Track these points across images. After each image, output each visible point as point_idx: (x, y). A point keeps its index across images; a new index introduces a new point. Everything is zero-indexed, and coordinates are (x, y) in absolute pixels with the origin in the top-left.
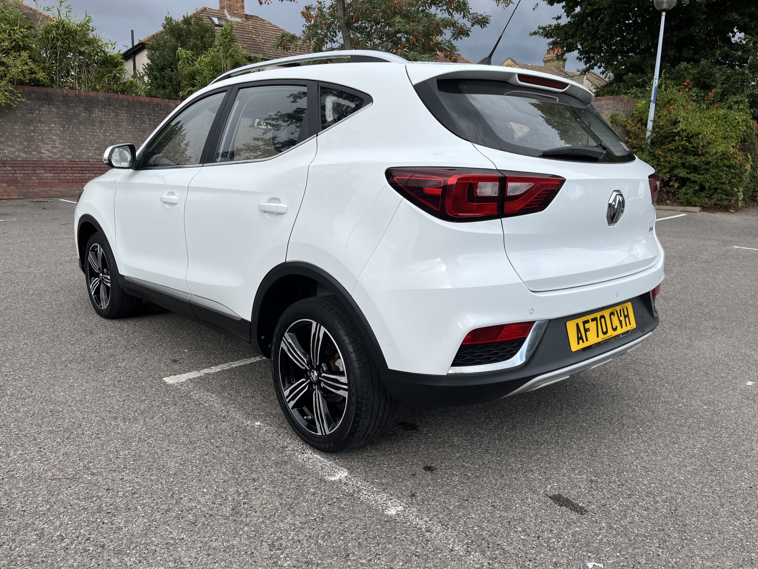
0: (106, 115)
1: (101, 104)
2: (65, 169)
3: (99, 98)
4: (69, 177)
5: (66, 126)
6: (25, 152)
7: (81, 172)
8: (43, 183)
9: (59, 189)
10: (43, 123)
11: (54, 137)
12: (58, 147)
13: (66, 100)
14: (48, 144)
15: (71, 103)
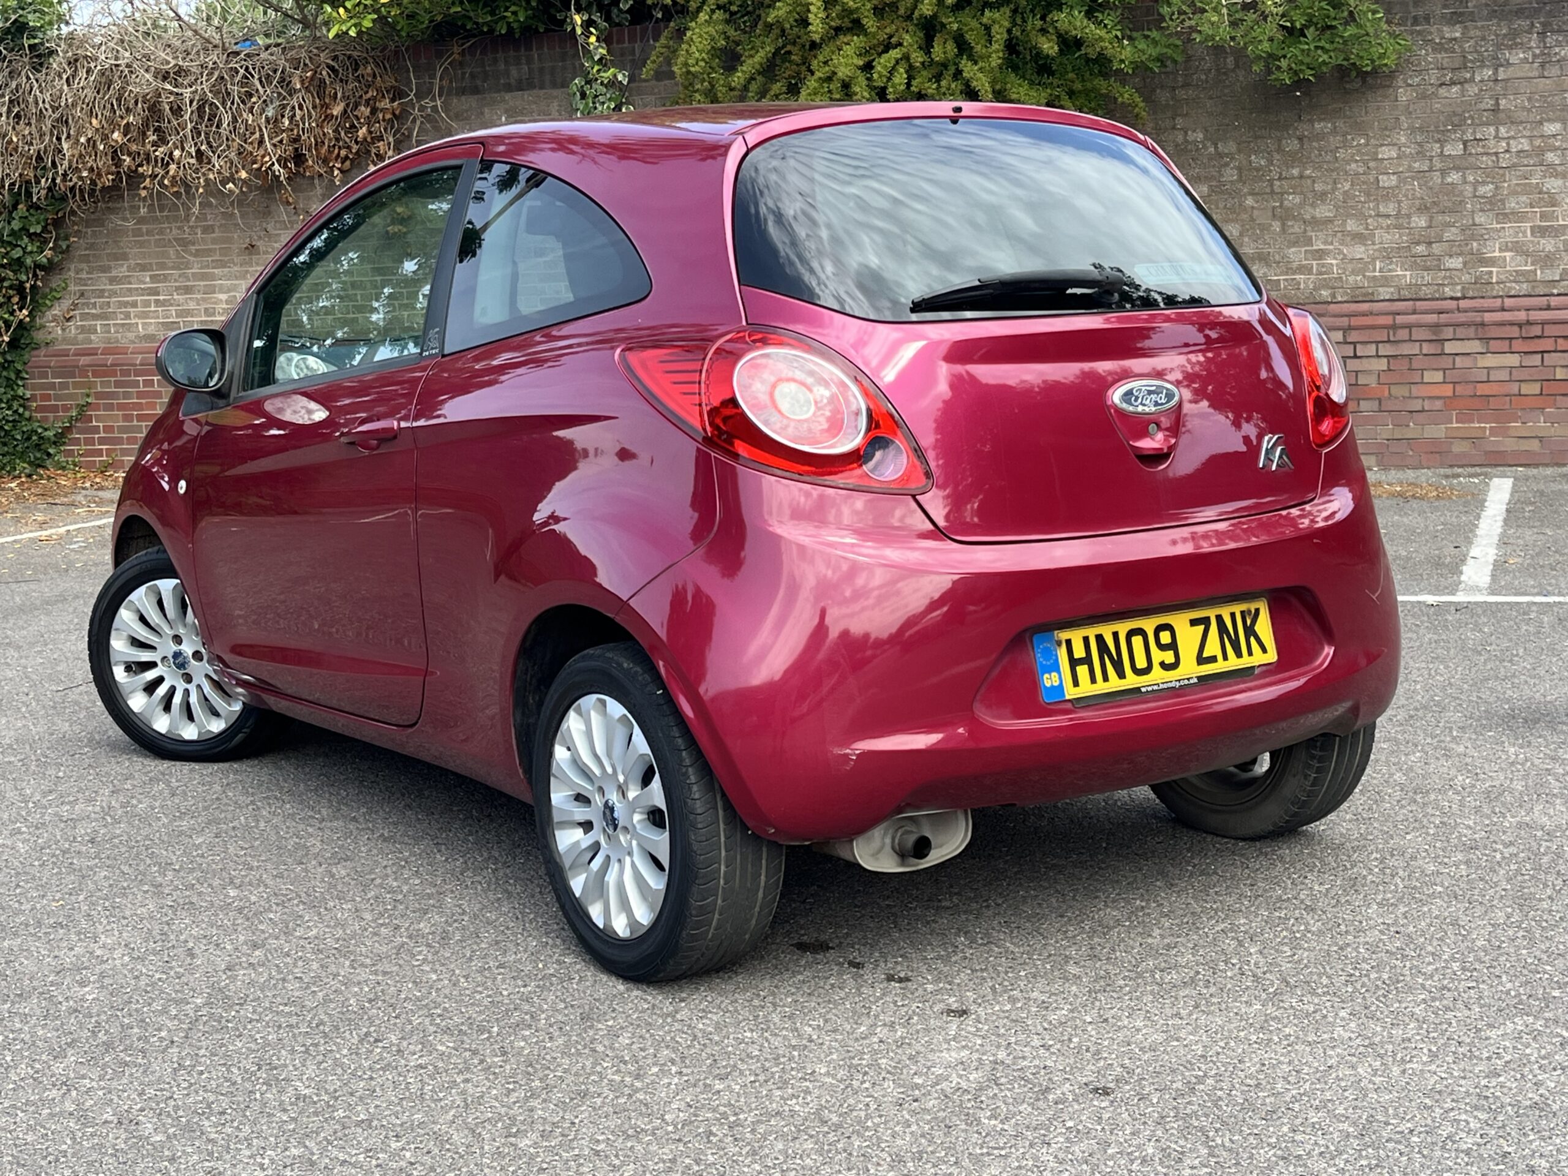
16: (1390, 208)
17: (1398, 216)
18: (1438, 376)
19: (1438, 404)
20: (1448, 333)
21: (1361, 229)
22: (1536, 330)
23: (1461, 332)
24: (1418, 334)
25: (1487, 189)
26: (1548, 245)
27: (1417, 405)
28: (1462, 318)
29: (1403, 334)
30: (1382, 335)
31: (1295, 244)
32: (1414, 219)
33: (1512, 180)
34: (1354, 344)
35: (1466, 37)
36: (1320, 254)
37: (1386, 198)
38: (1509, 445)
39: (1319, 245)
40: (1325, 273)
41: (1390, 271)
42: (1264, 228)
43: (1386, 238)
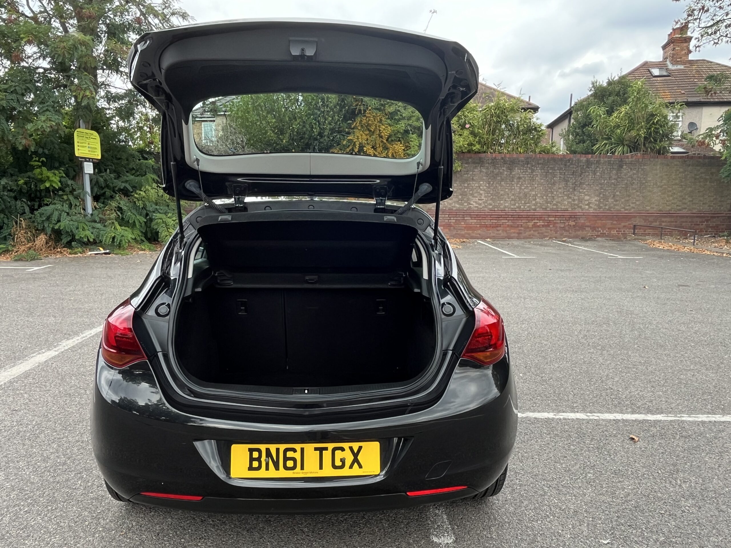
0: (524, 172)
1: (521, 163)
2: (486, 216)
3: (520, 159)
4: (488, 222)
5: (491, 183)
6: (459, 204)
7: (497, 219)
8: (469, 227)
9: (479, 232)
10: (475, 181)
11: (481, 192)
12: (483, 199)
13: (494, 162)
14: (477, 197)
15: (498, 164)
18: (463, 223)
19: (463, 228)
20: (465, 216)
22: (479, 216)
24: (460, 216)
25: (471, 192)
26: (480, 202)
28: (467, 213)
29: (458, 216)
30: (455, 216)
33: (475, 191)
35: (468, 167)
38: (474, 235)
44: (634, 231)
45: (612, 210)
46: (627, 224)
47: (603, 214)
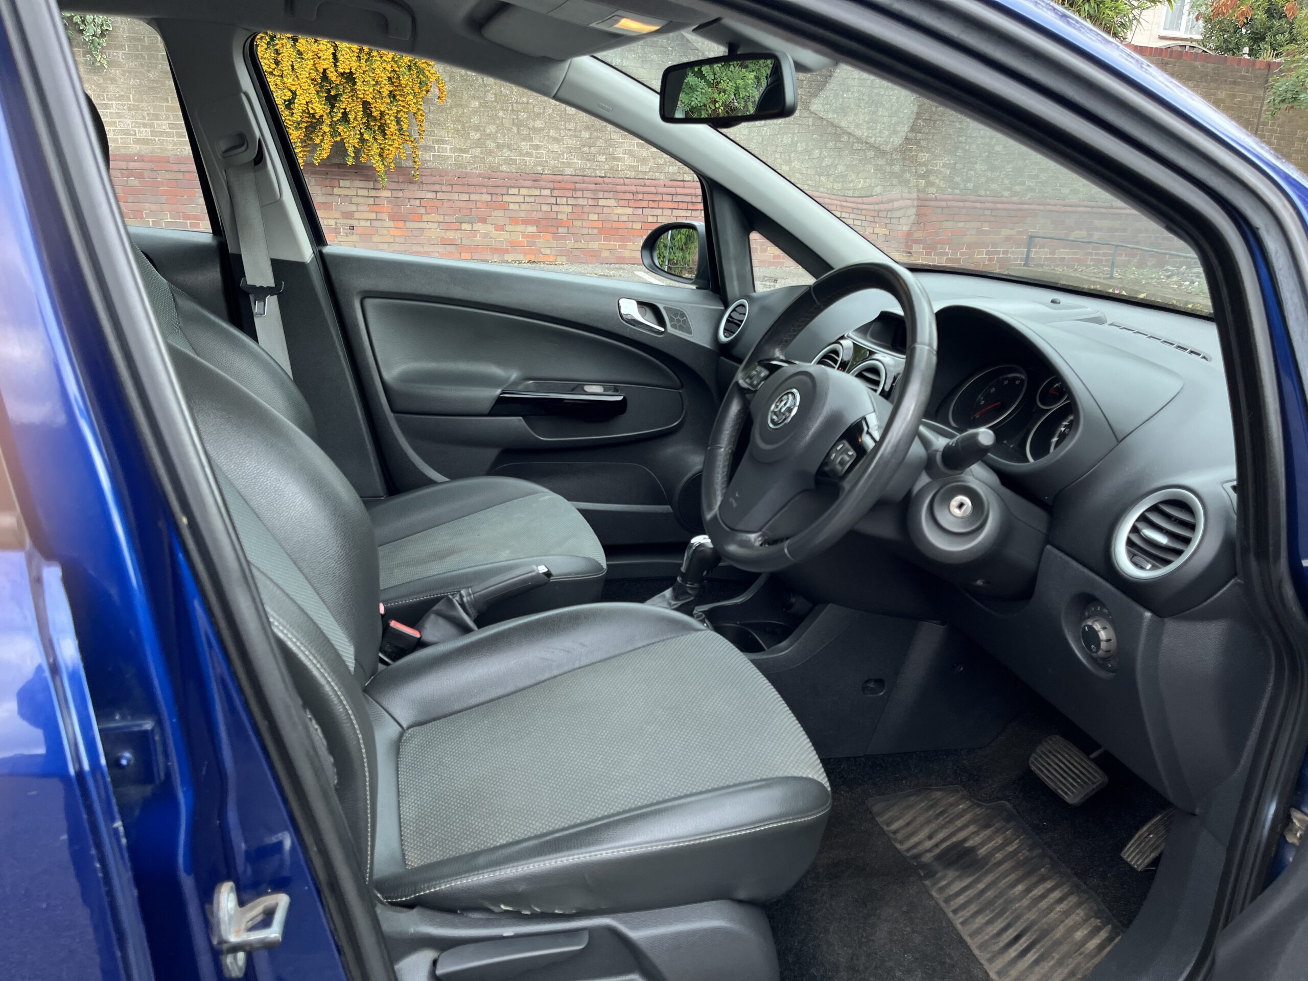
16: (572, 126)
17: (575, 130)
18: (595, 217)
19: (595, 231)
20: (601, 195)
21: (557, 136)
22: (640, 197)
23: (607, 195)
24: (588, 194)
27: (585, 231)
28: (606, 187)
29: (579, 194)
30: (569, 194)
31: (524, 140)
32: (583, 133)
34: (556, 197)
36: (537, 147)
37: (570, 120)
39: (536, 142)
40: (540, 158)
41: (571, 159)
42: (509, 130)
43: (570, 142)
44: (1028, 252)
45: (982, 193)
46: (1013, 232)
47: (961, 204)
